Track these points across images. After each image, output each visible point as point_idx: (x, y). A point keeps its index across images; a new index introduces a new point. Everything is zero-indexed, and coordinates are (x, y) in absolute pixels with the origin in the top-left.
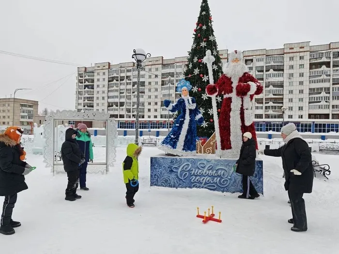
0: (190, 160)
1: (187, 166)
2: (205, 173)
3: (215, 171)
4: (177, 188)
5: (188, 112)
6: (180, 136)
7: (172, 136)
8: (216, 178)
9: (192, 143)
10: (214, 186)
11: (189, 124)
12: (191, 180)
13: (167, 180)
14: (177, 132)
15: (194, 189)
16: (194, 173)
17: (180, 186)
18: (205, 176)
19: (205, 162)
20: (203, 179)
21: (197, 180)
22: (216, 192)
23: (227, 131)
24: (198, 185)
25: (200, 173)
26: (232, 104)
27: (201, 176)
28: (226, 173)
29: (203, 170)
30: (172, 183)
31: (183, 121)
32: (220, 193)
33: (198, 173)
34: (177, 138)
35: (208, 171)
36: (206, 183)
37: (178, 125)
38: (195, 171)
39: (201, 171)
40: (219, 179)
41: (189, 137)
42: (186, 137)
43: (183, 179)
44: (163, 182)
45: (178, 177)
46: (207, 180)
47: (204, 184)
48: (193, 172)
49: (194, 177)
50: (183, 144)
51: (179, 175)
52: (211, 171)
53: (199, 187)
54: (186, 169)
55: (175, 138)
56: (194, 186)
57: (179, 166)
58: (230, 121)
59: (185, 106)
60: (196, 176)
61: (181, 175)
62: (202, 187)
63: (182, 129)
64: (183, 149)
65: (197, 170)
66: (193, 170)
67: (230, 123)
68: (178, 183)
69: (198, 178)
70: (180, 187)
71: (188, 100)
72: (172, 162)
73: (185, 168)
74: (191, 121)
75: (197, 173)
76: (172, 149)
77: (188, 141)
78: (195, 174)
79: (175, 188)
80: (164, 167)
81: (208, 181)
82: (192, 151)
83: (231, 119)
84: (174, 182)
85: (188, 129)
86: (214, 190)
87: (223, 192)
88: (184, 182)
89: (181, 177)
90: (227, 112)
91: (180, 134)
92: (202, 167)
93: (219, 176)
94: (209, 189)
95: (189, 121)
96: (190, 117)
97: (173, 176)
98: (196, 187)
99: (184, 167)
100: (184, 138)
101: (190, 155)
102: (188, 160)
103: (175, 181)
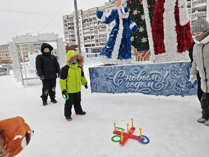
0: (124, 68)
1: (121, 73)
2: (139, 79)
3: (148, 76)
4: (113, 93)
5: (121, 22)
6: (115, 46)
7: (108, 47)
8: (149, 83)
10: (148, 90)
11: (123, 34)
12: (126, 86)
13: (105, 87)
14: (111, 43)
15: (129, 94)
16: (128, 79)
17: (117, 91)
18: (139, 81)
19: (138, 68)
20: (138, 84)
21: (132, 85)
22: (150, 96)
24: (133, 90)
25: (134, 79)
26: (165, 4)
27: (135, 81)
28: (159, 77)
29: (137, 76)
30: (109, 90)
31: (117, 31)
32: (154, 97)
33: (132, 79)
34: (112, 48)
35: (141, 77)
36: (140, 88)
37: (113, 36)
38: (129, 77)
39: (134, 77)
40: (153, 83)
41: (123, 46)
42: (121, 46)
43: (118, 85)
44: (101, 89)
45: (113, 84)
46: (141, 85)
47: (139, 89)
48: (127, 79)
49: (129, 83)
50: (118, 53)
51: (114, 82)
52: (144, 76)
53: (134, 92)
54: (120, 76)
55: (109, 49)
56: (129, 91)
57: (114, 74)
58: (163, 23)
59: (118, 16)
60: (130, 82)
61: (116, 82)
62: (137, 92)
63: (117, 39)
64: (118, 58)
65: (131, 77)
66: (127, 76)
67: (163, 25)
68: (114, 89)
69: (132, 83)
70: (116, 93)
71: (121, 10)
72: (107, 71)
73: (119, 75)
74: (125, 31)
75: (131, 79)
76: (108, 59)
77: (123, 50)
78: (129, 80)
79: (112, 93)
80: (101, 75)
81: (142, 85)
82: (127, 59)
83: (164, 21)
84: (111, 89)
85: (122, 38)
86: (148, 94)
87: (157, 95)
88: (119, 88)
89: (117, 83)
90: (160, 14)
91: (114, 44)
92: (136, 73)
93: (153, 81)
94: (143, 93)
95: (122, 30)
96: (124, 27)
97: (109, 82)
98: (131, 92)
100: (119, 47)
102: (122, 68)
103: (112, 88)
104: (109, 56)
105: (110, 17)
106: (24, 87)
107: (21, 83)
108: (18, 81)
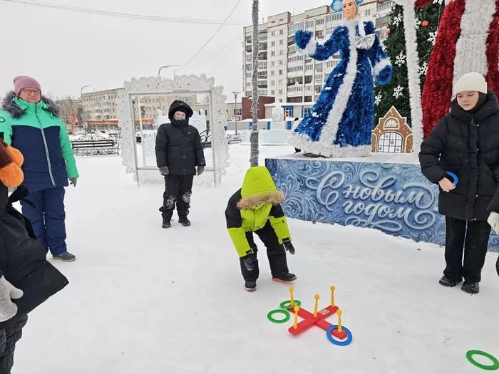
0: (343, 167)
1: (335, 178)
2: (377, 195)
3: (400, 193)
4: (314, 222)
5: (354, 56)
6: (331, 112)
7: (314, 114)
8: (401, 209)
9: (357, 129)
10: (396, 226)
11: (354, 85)
12: (344, 208)
13: (296, 206)
14: (324, 107)
15: (350, 227)
16: (352, 194)
17: (322, 218)
18: (375, 202)
19: (378, 171)
20: (372, 208)
21: (358, 209)
22: (400, 240)
23: (443, 94)
24: (359, 220)
25: (364, 195)
27: (368, 200)
28: (427, 197)
29: (373, 189)
30: (305, 212)
32: (410, 243)
33: (361, 195)
34: (324, 119)
35: (382, 191)
36: (376, 218)
37: (329, 88)
38: (353, 190)
39: (365, 190)
40: (409, 210)
41: (351, 115)
42: (345, 115)
43: (327, 205)
44: (288, 209)
45: (316, 200)
46: (380, 211)
47: (374, 220)
48: (348, 192)
49: (351, 203)
50: (336, 128)
51: (319, 196)
52: (390, 191)
53: (361, 224)
54: (333, 184)
55: (318, 119)
56: (349, 222)
57: (320, 179)
59: (347, 43)
60: (356, 201)
61: (323, 197)
62: (369, 226)
63: (337, 97)
64: (336, 143)
65: (358, 188)
66: (348, 187)
67: (452, 70)
68: (316, 212)
69: (359, 204)
70: (321, 221)
71: (357, 27)
72: (304, 169)
73: (331, 182)
74: (359, 78)
75: (358, 194)
76: (310, 141)
78: (354, 196)
79: (311, 222)
80: (290, 178)
81: (383, 213)
82: (356, 145)
84: (310, 211)
85: (350, 97)
86: (396, 234)
87: (417, 240)
88: (329, 211)
89: (324, 201)
91: (331, 108)
92: (370, 182)
93: (410, 204)
94: (383, 231)
95: (354, 77)
96: (358, 68)
97: (307, 196)
98: (354, 224)
99: (330, 178)
100: (340, 117)
101: (351, 154)
102: (339, 165)
103: (312, 209)
104: (315, 136)
105: (328, 44)
106: (139, 185)
107: (132, 175)
108: (127, 172)
